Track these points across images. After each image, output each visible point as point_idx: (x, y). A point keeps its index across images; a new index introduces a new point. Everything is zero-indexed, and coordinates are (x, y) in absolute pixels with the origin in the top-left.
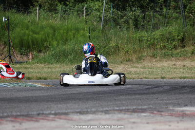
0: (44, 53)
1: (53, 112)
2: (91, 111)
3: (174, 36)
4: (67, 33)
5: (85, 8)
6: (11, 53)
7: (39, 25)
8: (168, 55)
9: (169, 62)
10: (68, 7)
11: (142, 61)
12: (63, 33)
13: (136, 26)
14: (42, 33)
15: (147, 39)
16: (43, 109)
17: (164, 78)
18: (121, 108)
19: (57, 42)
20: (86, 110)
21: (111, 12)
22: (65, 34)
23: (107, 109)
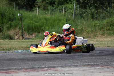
0: (41, 33)
1: (47, 66)
2: (68, 66)
5: (64, 8)
6: (23, 33)
7: (39, 18)
8: (111, 34)
9: (111, 38)
10: (54, 7)
11: (96, 37)
12: (52, 22)
13: (93, 18)
15: (99, 25)
16: (41, 65)
17: (109, 47)
18: (85, 64)
19: (48, 27)
20: (65, 65)
21: (78, 10)
22: (53, 23)
23: (77, 64)
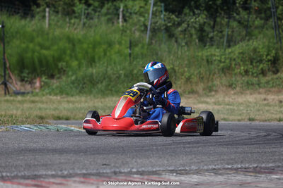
0: (58, 78)
3: (261, 56)
4: (94, 48)
5: (121, 10)
6: (7, 77)
7: (51, 36)
8: (252, 84)
9: (255, 96)
10: (92, 8)
11: (213, 93)
12: (88, 48)
14: (55, 47)
15: (219, 58)
19: (77, 63)
21: (162, 16)
22: (90, 51)
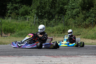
3: (61, 29)
4: (22, 26)
7: (11, 23)
8: (60, 36)
13: (47, 25)
14: (13, 26)
